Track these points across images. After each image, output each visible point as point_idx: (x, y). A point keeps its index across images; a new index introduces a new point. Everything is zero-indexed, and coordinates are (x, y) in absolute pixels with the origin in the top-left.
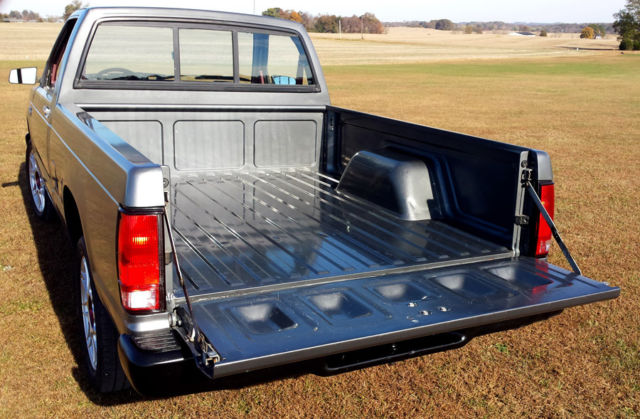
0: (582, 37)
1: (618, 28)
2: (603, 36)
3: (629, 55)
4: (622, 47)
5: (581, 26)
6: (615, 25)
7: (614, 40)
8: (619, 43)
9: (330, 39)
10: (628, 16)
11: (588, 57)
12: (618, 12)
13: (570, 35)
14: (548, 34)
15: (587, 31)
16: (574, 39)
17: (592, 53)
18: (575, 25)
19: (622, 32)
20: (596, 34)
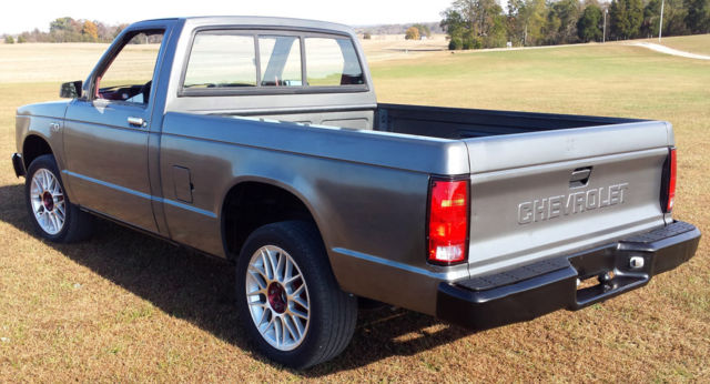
0: (407, 38)
1: (446, 27)
2: (428, 36)
3: (459, 55)
4: (452, 47)
5: (405, 27)
6: (443, 24)
7: (442, 40)
8: (448, 43)
9: (135, 50)
10: (455, 14)
11: (420, 59)
12: (445, 10)
13: (394, 36)
14: (372, 37)
15: (412, 32)
16: (399, 40)
17: (423, 54)
18: (397, 26)
19: (450, 31)
20: (421, 35)
